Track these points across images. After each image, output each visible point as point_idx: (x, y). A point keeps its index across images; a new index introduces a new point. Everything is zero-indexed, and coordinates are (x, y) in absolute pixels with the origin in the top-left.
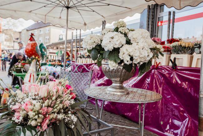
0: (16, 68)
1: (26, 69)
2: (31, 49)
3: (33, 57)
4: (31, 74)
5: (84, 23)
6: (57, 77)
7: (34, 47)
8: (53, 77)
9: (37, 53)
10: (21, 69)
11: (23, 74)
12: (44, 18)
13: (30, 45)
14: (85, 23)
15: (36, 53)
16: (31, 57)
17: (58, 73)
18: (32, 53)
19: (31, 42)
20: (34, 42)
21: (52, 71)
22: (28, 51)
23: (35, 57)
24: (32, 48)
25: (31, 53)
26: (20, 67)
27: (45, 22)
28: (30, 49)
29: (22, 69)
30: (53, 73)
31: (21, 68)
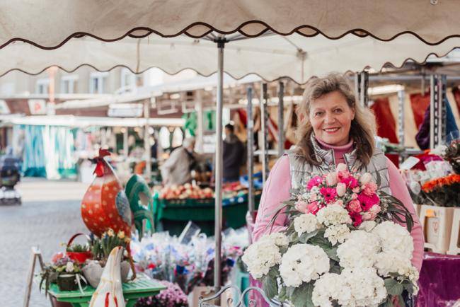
0: (60, 273)
1: (91, 278)
2: (103, 206)
3: (111, 233)
4: (108, 294)
5: (296, 51)
6: (191, 281)
7: (111, 196)
8: (177, 286)
9: (121, 217)
10: (75, 278)
11: (82, 292)
12: (135, 53)
13: (99, 192)
14: (300, 51)
15: (119, 219)
16: (104, 235)
17: (197, 264)
18: (106, 220)
19: (101, 182)
20: (109, 180)
21: (172, 258)
22: (90, 212)
23: (116, 232)
24: (105, 203)
25: (101, 219)
26: (71, 270)
27: (138, 68)
28: (97, 206)
29: (77, 276)
30: (174, 266)
31: (74, 272)
